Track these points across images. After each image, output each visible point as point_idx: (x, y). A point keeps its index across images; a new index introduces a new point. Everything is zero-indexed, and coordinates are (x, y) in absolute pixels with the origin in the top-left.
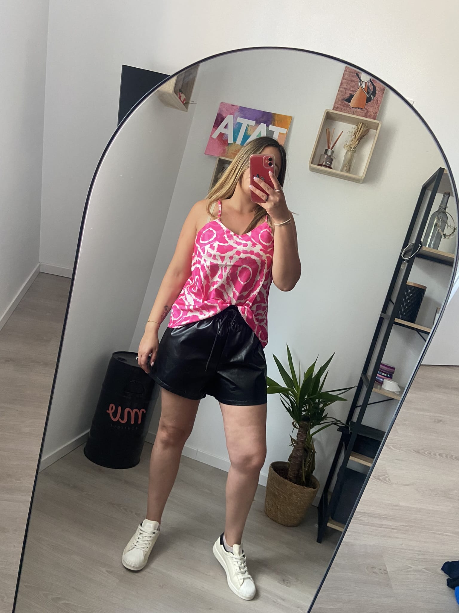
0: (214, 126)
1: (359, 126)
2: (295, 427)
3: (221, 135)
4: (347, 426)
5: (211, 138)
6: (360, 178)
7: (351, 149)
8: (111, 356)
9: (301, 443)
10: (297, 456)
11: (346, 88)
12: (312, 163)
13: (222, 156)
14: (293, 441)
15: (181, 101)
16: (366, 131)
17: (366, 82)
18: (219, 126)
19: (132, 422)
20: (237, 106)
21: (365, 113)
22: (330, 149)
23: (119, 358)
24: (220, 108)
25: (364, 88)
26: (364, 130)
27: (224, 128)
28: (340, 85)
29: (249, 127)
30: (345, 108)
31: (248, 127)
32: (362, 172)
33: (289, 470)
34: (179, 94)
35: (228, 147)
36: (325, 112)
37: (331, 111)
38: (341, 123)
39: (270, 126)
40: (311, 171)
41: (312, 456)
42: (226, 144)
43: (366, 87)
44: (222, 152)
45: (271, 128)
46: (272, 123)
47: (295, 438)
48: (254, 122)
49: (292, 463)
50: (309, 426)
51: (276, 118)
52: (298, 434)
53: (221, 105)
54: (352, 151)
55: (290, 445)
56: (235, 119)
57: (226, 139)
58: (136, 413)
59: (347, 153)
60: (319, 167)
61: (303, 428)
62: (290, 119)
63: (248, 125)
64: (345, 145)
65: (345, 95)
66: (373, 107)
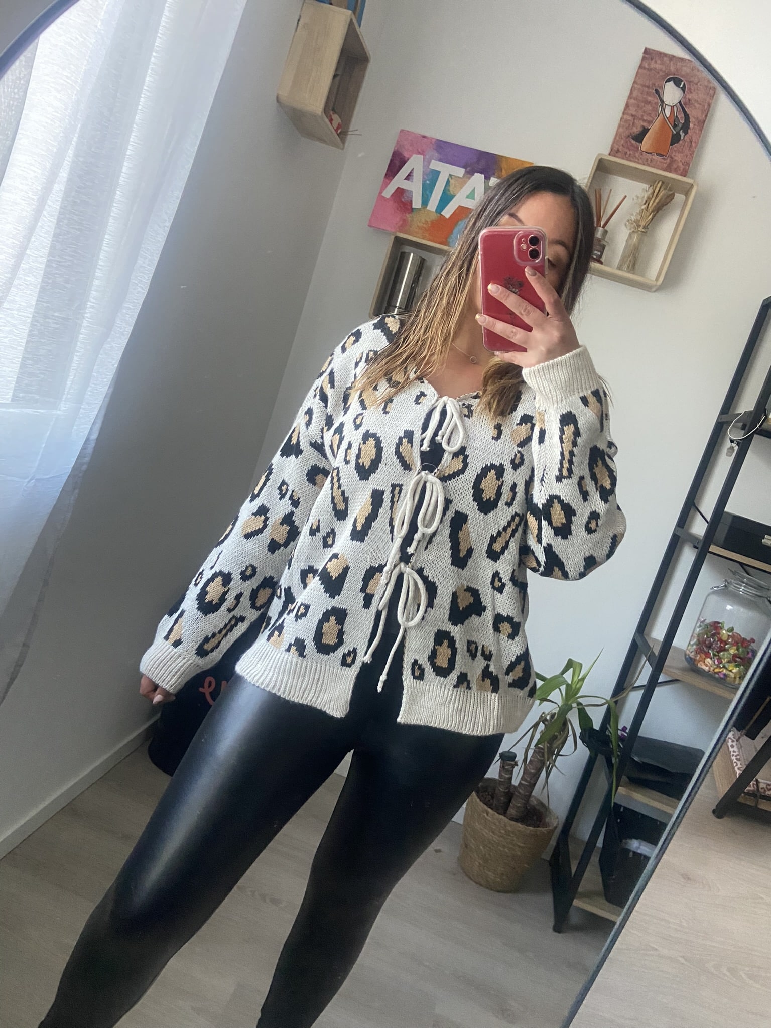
0: (386, 175)
1: (656, 187)
3: (400, 192)
5: (381, 198)
6: (654, 282)
7: (640, 229)
11: (635, 116)
13: (401, 232)
16: (668, 197)
17: (672, 106)
18: (396, 175)
20: (431, 139)
21: (668, 163)
22: (600, 226)
24: (398, 141)
25: (668, 116)
26: (665, 195)
27: (405, 179)
28: (625, 110)
30: (632, 153)
31: (450, 179)
35: (410, 215)
36: (596, 159)
38: (621, 179)
42: (407, 209)
43: (672, 116)
44: (401, 223)
46: (496, 174)
48: (464, 171)
51: (502, 163)
53: (400, 135)
54: (640, 232)
56: (426, 163)
57: (409, 199)
59: (630, 235)
63: (450, 175)
64: (628, 221)
65: (632, 129)
66: (682, 152)
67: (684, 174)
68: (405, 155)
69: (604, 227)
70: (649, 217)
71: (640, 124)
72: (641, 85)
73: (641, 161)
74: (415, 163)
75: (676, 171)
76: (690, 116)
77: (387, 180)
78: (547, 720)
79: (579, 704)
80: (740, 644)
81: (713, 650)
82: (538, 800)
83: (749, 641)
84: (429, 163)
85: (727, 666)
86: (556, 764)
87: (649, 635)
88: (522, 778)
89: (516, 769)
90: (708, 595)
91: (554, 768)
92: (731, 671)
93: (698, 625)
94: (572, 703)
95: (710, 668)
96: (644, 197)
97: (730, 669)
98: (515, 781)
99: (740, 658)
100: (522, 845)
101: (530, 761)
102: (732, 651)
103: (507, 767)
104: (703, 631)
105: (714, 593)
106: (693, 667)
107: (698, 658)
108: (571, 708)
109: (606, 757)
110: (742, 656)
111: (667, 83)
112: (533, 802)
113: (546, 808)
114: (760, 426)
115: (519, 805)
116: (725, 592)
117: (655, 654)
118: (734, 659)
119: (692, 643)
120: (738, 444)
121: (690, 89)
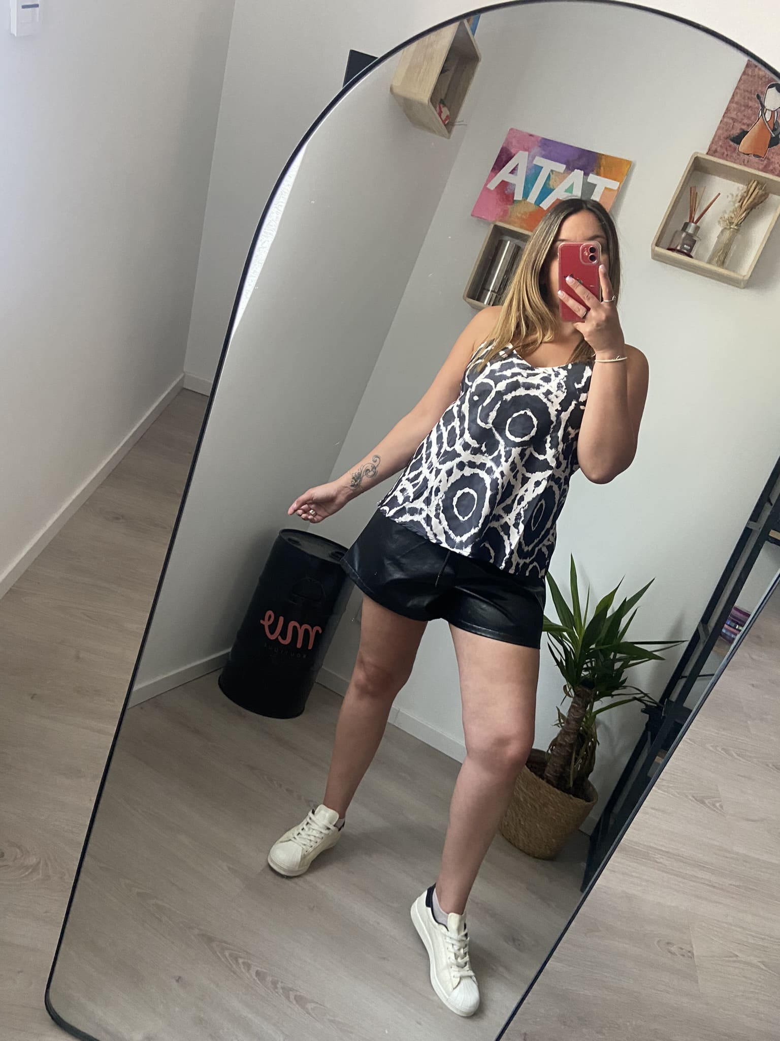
0: (493, 168)
1: (751, 186)
2: (567, 694)
3: (504, 184)
4: (660, 707)
5: (485, 189)
6: (741, 278)
7: (732, 227)
8: (278, 534)
9: (574, 723)
10: (564, 743)
11: (736, 119)
12: (657, 245)
13: (501, 221)
14: (561, 717)
15: (442, 120)
16: (762, 196)
17: (772, 111)
18: (501, 169)
19: (299, 645)
20: (539, 137)
21: (764, 164)
22: (693, 222)
23: (290, 540)
24: (507, 139)
25: (768, 120)
26: (759, 194)
27: (510, 173)
28: (725, 113)
29: (553, 174)
30: (729, 153)
31: (551, 173)
32: (746, 269)
33: (549, 764)
34: (440, 108)
35: (512, 206)
36: (692, 156)
37: (704, 157)
38: (717, 178)
39: (591, 175)
40: (653, 258)
41: (591, 749)
42: (509, 201)
43: (772, 119)
44: (502, 213)
45: (592, 178)
46: (595, 171)
47: (565, 713)
48: (564, 166)
49: (554, 753)
50: (592, 696)
51: (603, 162)
52: (572, 707)
53: (509, 133)
54: (732, 229)
55: (555, 723)
56: (530, 158)
57: (512, 192)
58: (306, 632)
59: (722, 232)
60: (670, 253)
61: (581, 697)
62: (628, 167)
63: (552, 171)
64: (721, 218)
65: (730, 131)
68: (512, 151)
69: (696, 223)
70: (742, 215)
72: (743, 90)
73: (737, 162)
74: (521, 159)
75: (772, 172)
77: (493, 173)
84: (534, 158)
96: (737, 196)
111: (770, 89)
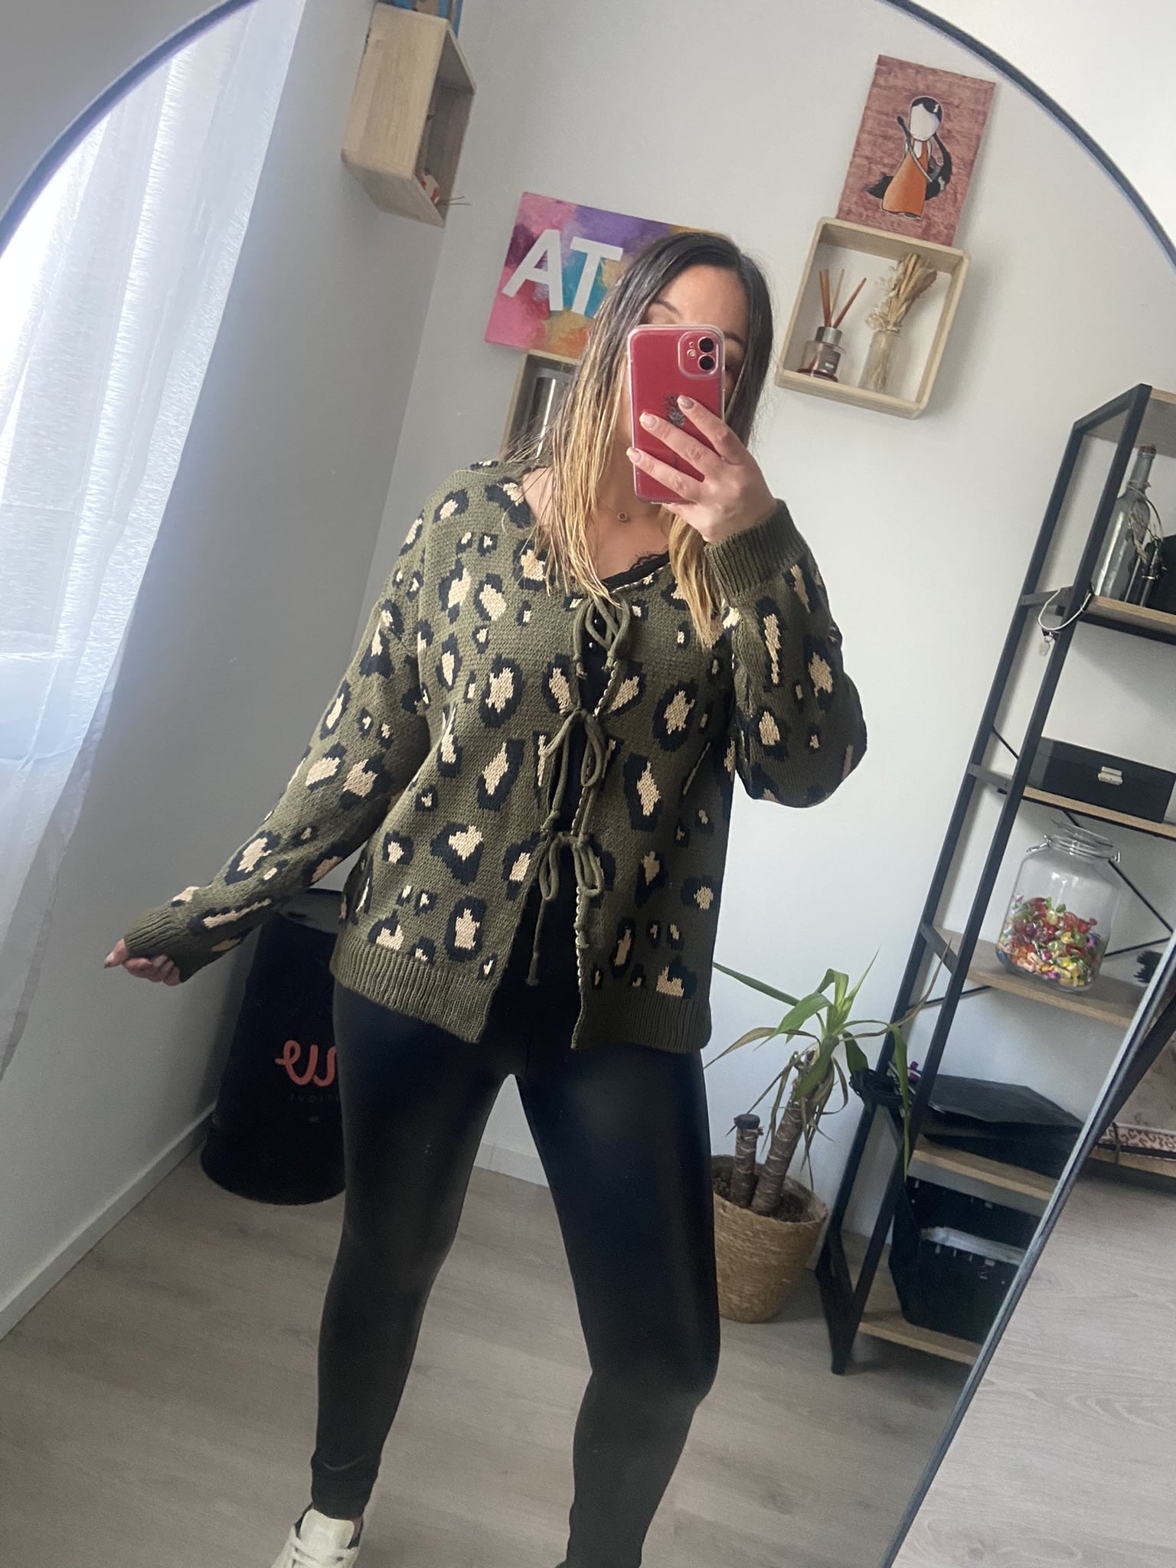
0: (506, 262)
1: (909, 264)
3: (529, 287)
5: (501, 296)
6: (907, 405)
7: (889, 328)
11: (872, 159)
16: (925, 279)
17: (922, 142)
18: (520, 262)
20: (570, 205)
22: (831, 326)
24: (521, 211)
25: (918, 156)
26: (922, 274)
27: (536, 267)
28: (856, 150)
29: (605, 263)
30: (870, 214)
31: (603, 265)
35: (550, 321)
36: (818, 225)
37: (834, 223)
38: (856, 253)
40: (781, 387)
42: (542, 312)
43: (925, 156)
48: (620, 250)
53: (523, 202)
54: (889, 332)
56: (565, 241)
57: (544, 298)
59: (875, 336)
60: (803, 377)
63: (603, 259)
64: (871, 316)
66: (943, 210)
67: (948, 242)
68: (532, 231)
69: (836, 326)
70: (901, 307)
71: (878, 170)
72: (877, 111)
73: (884, 226)
74: (548, 242)
75: (935, 238)
76: (952, 156)
77: (509, 270)
78: (802, 1064)
79: (847, 1035)
80: (1076, 929)
81: (1038, 939)
82: (794, 1182)
83: (1088, 924)
84: (570, 240)
85: (1059, 962)
86: (819, 1125)
87: (940, 925)
88: (771, 1152)
89: (760, 1140)
90: (1025, 860)
91: (817, 1132)
92: (1065, 968)
93: (1013, 904)
94: (839, 1033)
95: (1035, 967)
96: (891, 279)
97: (1065, 965)
98: (761, 1158)
99: (1076, 948)
100: (779, 1250)
101: (781, 1125)
102: (1066, 939)
103: (746, 1138)
104: (1020, 913)
105: (1032, 856)
106: (1009, 967)
107: (1016, 953)
108: (837, 1042)
109: (890, 1109)
110: (1080, 946)
111: (915, 107)
112: (788, 1185)
113: (809, 1194)
114: (1084, 609)
115: (770, 1191)
116: (1049, 855)
117: (953, 953)
118: (1068, 950)
119: (1005, 932)
120: (1055, 636)
121: (948, 115)
